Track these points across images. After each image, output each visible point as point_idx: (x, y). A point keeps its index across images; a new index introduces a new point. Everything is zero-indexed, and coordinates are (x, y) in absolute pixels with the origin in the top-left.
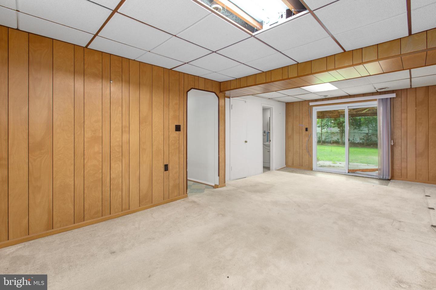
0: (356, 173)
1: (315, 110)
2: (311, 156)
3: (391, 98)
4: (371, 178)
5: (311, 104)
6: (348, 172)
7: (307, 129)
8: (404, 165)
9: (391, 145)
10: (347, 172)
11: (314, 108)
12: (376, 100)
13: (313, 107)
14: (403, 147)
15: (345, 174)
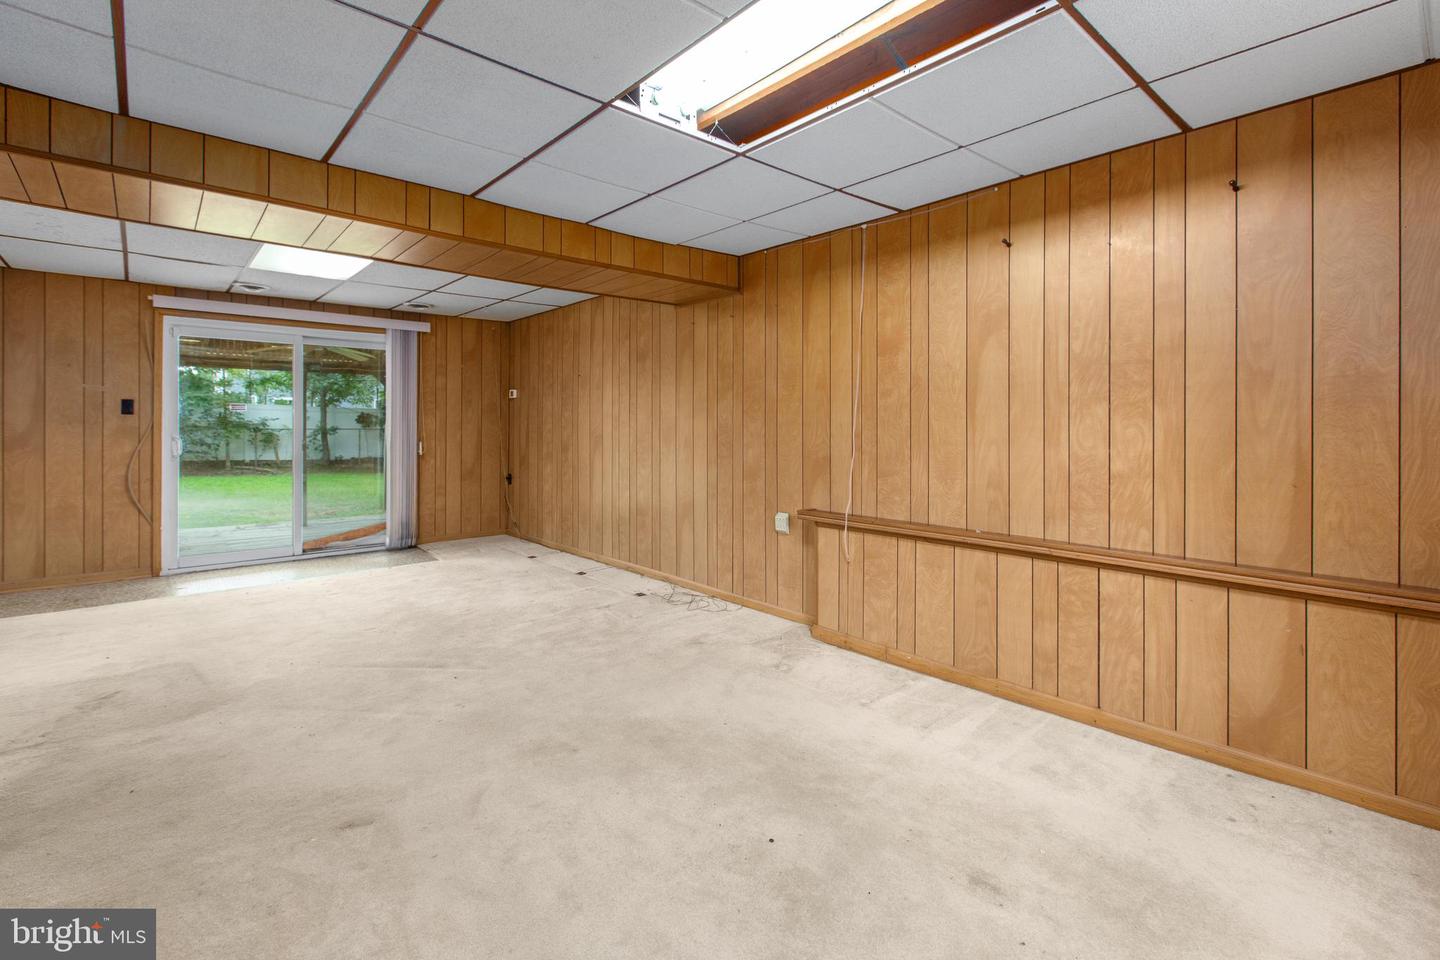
0: (331, 547)
1: (174, 333)
2: (152, 519)
3: (419, 333)
4: (372, 552)
5: (159, 301)
6: (304, 551)
7: (127, 407)
8: (440, 503)
9: (418, 453)
10: (301, 552)
11: (168, 321)
12: (383, 331)
13: (165, 317)
14: (438, 459)
15: (294, 558)
